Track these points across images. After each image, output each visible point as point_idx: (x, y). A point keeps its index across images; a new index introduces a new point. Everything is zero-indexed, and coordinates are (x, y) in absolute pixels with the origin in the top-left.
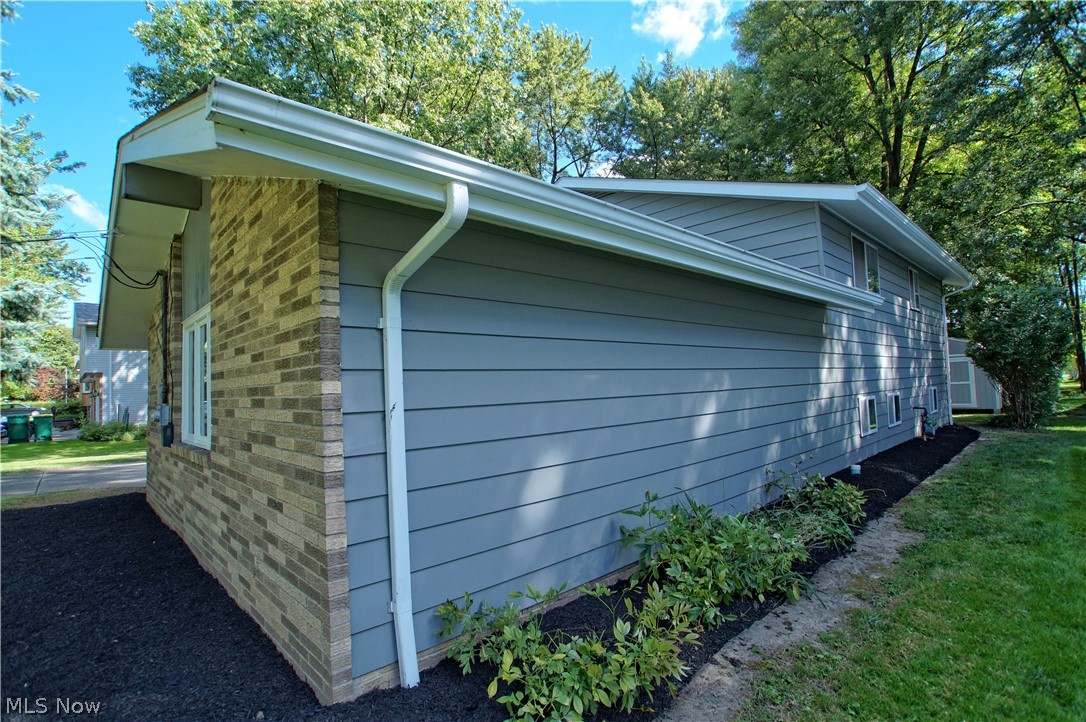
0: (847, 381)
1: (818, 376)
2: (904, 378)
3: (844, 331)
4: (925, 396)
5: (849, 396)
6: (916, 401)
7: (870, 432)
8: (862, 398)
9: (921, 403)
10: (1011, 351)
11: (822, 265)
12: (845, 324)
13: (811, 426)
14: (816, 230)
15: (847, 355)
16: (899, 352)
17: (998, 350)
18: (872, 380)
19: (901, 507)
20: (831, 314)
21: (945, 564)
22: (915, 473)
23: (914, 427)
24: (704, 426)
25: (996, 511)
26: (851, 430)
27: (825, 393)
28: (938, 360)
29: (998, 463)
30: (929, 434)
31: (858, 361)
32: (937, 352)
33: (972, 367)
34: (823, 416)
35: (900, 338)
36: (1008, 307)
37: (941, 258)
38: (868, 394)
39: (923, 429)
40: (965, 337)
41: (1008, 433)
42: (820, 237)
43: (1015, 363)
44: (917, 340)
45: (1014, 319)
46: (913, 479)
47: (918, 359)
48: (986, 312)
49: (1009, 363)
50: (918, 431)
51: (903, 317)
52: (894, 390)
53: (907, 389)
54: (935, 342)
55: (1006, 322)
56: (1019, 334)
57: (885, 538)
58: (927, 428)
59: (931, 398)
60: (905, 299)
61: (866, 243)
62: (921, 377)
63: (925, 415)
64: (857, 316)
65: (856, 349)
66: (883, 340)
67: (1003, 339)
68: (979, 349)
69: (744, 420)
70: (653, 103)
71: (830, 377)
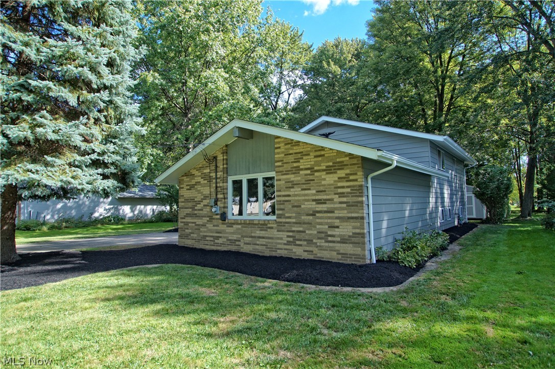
0: (436, 202)
1: (429, 200)
2: (452, 202)
3: (435, 184)
4: (458, 209)
5: (437, 208)
6: (455, 211)
7: (442, 221)
8: (440, 209)
9: (457, 212)
10: (489, 192)
11: (430, 162)
12: (436, 182)
13: (428, 216)
14: (428, 149)
15: (436, 193)
16: (450, 192)
17: (485, 192)
18: (443, 202)
19: (457, 242)
20: (432, 178)
21: (471, 250)
22: (459, 235)
23: (455, 222)
24: (407, 213)
25: (484, 242)
26: (437, 219)
27: (431, 206)
28: (463, 195)
29: (485, 232)
30: (460, 224)
31: (439, 195)
32: (462, 192)
33: (474, 198)
34: (431, 213)
35: (451, 186)
36: (489, 175)
37: (465, 155)
38: (442, 207)
39: (458, 222)
40: (472, 185)
41: (488, 225)
42: (429, 152)
43: (491, 197)
44: (456, 187)
45: (491, 180)
46: (459, 236)
47: (456, 195)
48: (481, 176)
49: (489, 197)
50: (456, 223)
51: (452, 178)
52: (449, 206)
53: (452, 206)
54: (462, 188)
55: (488, 181)
56: (493, 185)
57: (455, 247)
58: (460, 222)
59: (460, 210)
60: (452, 171)
61: (441, 151)
62: (457, 202)
63: (459, 217)
64: (439, 179)
65: (439, 191)
66: (446, 187)
67: (487, 187)
68: (478, 191)
69: (414, 212)
70: (336, 67)
71: (432, 200)
